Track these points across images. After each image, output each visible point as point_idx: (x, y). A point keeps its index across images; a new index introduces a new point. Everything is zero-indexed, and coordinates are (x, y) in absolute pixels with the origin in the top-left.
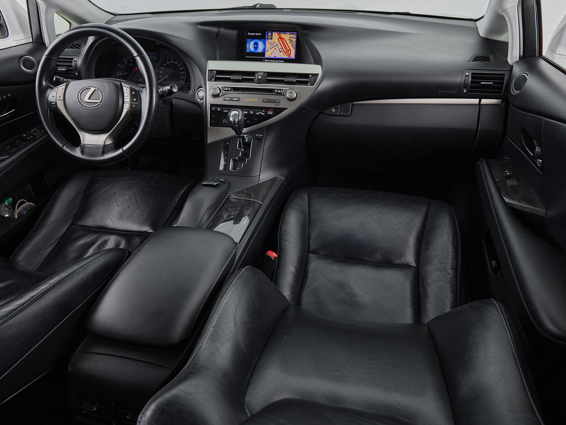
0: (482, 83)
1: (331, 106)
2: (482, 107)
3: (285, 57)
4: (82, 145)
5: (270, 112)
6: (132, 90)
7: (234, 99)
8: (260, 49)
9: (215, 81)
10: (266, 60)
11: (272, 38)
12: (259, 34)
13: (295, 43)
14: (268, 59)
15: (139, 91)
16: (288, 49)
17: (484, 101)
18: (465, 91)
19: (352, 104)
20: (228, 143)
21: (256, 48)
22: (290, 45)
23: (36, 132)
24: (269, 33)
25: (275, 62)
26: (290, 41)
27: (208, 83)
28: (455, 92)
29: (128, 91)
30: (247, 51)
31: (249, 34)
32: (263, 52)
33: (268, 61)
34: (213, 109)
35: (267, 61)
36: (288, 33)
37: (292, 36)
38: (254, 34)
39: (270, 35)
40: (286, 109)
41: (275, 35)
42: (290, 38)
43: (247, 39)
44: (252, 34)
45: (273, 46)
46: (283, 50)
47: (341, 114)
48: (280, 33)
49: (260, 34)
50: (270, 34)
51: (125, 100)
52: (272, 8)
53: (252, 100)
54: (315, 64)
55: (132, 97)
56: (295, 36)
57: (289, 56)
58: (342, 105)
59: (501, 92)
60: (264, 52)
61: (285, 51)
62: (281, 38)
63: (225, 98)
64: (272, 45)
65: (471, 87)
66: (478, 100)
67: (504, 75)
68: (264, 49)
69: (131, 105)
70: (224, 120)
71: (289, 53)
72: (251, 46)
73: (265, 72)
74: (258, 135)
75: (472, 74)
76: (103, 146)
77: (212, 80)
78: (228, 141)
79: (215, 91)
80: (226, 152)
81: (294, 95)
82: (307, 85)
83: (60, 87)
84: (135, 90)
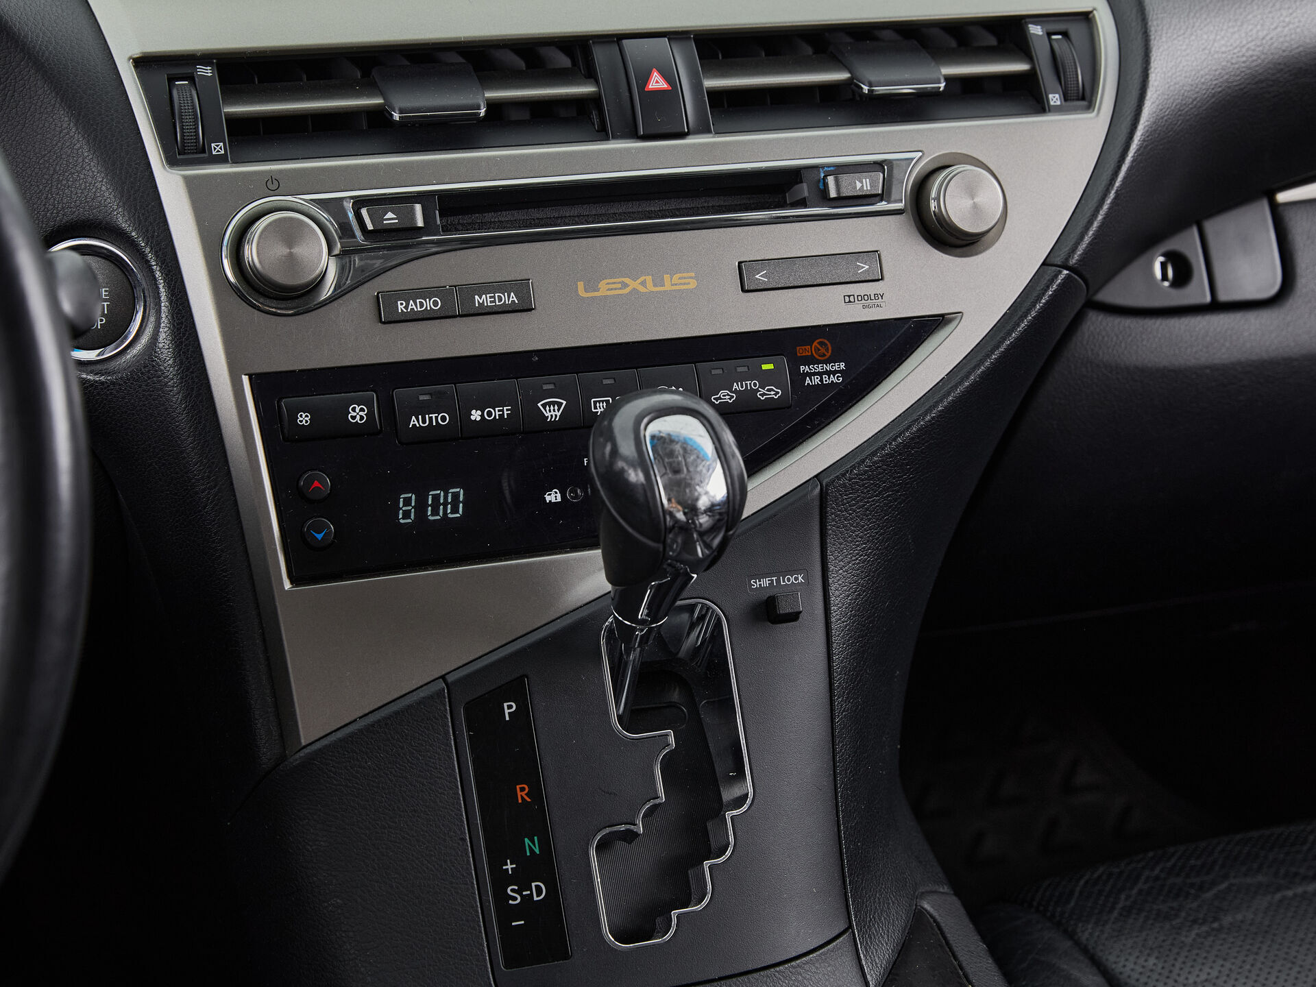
1: (1141, 248)
5: (819, 368)
7: (484, 300)
19: (1275, 208)
20: (509, 708)
34: (304, 419)
40: (937, 321)
47: (1223, 297)
53: (644, 284)
58: (1211, 226)
63: (394, 296)
70: (407, 502)
73: (675, 36)
74: (765, 582)
77: (204, 149)
78: (515, 689)
79: (297, 250)
80: (522, 793)
81: (990, 197)
82: (1041, 107)
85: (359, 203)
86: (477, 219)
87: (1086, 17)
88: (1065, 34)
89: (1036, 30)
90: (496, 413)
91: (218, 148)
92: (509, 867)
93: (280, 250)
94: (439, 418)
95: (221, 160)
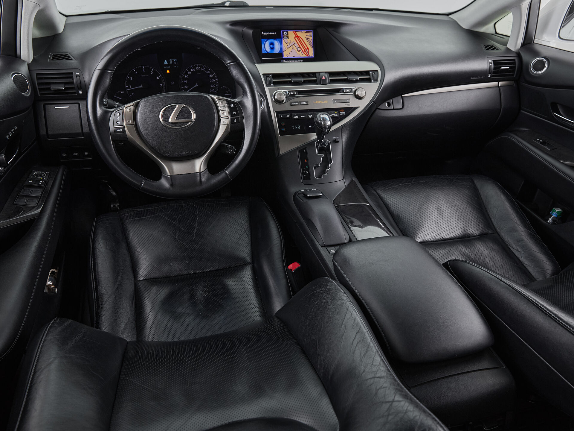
0: (501, 68)
1: (384, 101)
2: (501, 88)
3: (304, 56)
4: (169, 176)
5: (342, 113)
7: (303, 103)
8: (277, 50)
9: (274, 85)
10: (284, 61)
11: (288, 37)
12: (273, 33)
13: (312, 41)
14: (286, 59)
15: (237, 103)
16: (306, 48)
17: (501, 83)
18: (489, 76)
19: (402, 97)
20: (304, 151)
21: (272, 49)
22: (307, 43)
23: (41, 175)
24: (284, 31)
25: (294, 62)
26: (307, 39)
27: (267, 89)
28: (483, 78)
29: (225, 104)
30: (263, 52)
31: (263, 33)
32: (280, 52)
33: (287, 61)
34: (282, 116)
35: (286, 61)
36: (304, 32)
37: (308, 34)
38: (268, 33)
39: (286, 34)
40: (356, 108)
41: (291, 34)
42: (306, 36)
43: (262, 40)
44: (266, 34)
45: (290, 46)
46: (301, 49)
47: (394, 108)
48: (295, 32)
49: (275, 33)
50: (286, 33)
51: (221, 115)
52: (244, 5)
53: (321, 102)
55: (231, 110)
56: (311, 34)
57: (307, 55)
58: (393, 99)
59: (513, 75)
60: (281, 52)
61: (303, 50)
62: (297, 37)
63: (292, 102)
64: (289, 44)
65: (494, 72)
66: (497, 83)
67: (514, 60)
68: (281, 49)
69: (232, 120)
70: (293, 127)
71: (307, 52)
72: (266, 47)
74: (335, 138)
75: (493, 61)
76: (199, 173)
77: (270, 85)
78: (305, 149)
79: (281, 96)
80: (306, 161)
81: (364, 93)
82: (371, 82)
83: (126, 108)
84: (233, 103)
85: (288, 91)
86: (302, 94)
87: (377, 71)
88: (374, 73)
89: (371, 72)
90: (304, 116)
91: (272, 85)
92: (304, 169)
93: (279, 96)
94: (297, 117)
95: (272, 86)
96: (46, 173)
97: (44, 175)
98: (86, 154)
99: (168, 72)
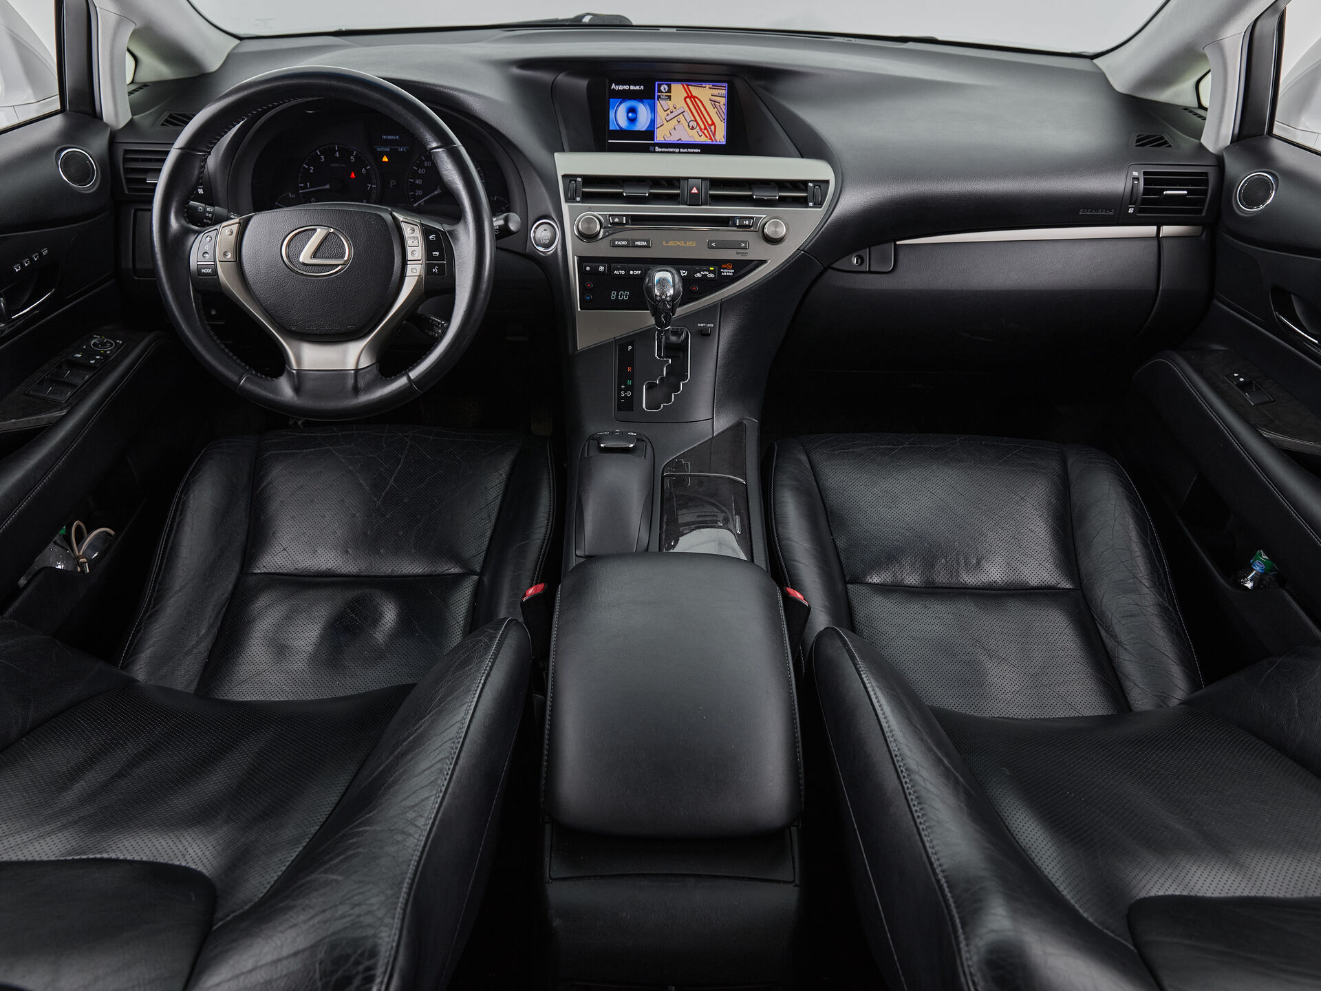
0: (1165, 193)
1: (848, 252)
2: (1165, 243)
3: (704, 140)
4: (294, 372)
5: (726, 271)
6: (426, 231)
7: (638, 243)
8: (642, 124)
9: (582, 201)
10: (657, 149)
11: (669, 97)
12: (637, 88)
13: (724, 108)
14: (661, 145)
15: (444, 233)
16: (710, 122)
17: (1166, 230)
18: (1131, 211)
19: (895, 245)
20: (630, 348)
21: (632, 121)
22: (713, 112)
23: (104, 345)
24: (663, 84)
25: (679, 152)
26: (713, 103)
27: (565, 207)
28: (1112, 213)
29: (418, 233)
30: (611, 128)
31: (613, 86)
32: (650, 129)
33: (663, 150)
34: (588, 268)
35: (660, 150)
36: (708, 86)
37: (716, 92)
38: (626, 87)
39: (665, 89)
40: (763, 262)
41: (678, 90)
42: (712, 98)
43: (611, 100)
44: (621, 88)
45: (673, 116)
46: (698, 124)
47: (872, 269)
48: (687, 85)
49: (642, 87)
50: (666, 87)
51: (410, 257)
52: (622, 24)
53: (681, 244)
54: (802, 157)
55: (429, 247)
56: (724, 92)
57: (711, 139)
58: (872, 248)
59: (1200, 211)
60: (652, 129)
61: (703, 127)
62: (691, 97)
63: (616, 240)
64: (671, 112)
65: (1144, 202)
66: (1155, 227)
67: (1206, 174)
68: (653, 122)
69: (428, 268)
70: (614, 293)
71: (711, 131)
72: (619, 116)
73: (703, 179)
74: (702, 325)
75: (1145, 173)
76: (353, 372)
77: (575, 199)
78: (632, 343)
80: (629, 369)
81: (782, 231)
83: (224, 227)
84: (435, 231)
85: (610, 215)
86: (642, 223)
87: (827, 182)
88: (820, 187)
89: (811, 185)
90: (637, 272)
91: (578, 199)
92: (623, 387)
93: (586, 225)
94: (623, 272)
95: (578, 202)
96: (116, 343)
97: (112, 345)
98: (213, 313)
99: (385, 159)
